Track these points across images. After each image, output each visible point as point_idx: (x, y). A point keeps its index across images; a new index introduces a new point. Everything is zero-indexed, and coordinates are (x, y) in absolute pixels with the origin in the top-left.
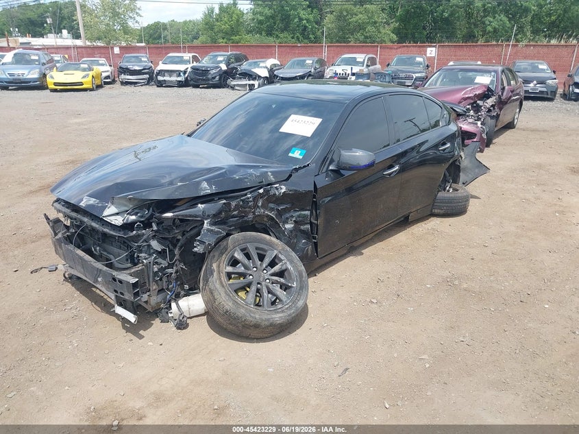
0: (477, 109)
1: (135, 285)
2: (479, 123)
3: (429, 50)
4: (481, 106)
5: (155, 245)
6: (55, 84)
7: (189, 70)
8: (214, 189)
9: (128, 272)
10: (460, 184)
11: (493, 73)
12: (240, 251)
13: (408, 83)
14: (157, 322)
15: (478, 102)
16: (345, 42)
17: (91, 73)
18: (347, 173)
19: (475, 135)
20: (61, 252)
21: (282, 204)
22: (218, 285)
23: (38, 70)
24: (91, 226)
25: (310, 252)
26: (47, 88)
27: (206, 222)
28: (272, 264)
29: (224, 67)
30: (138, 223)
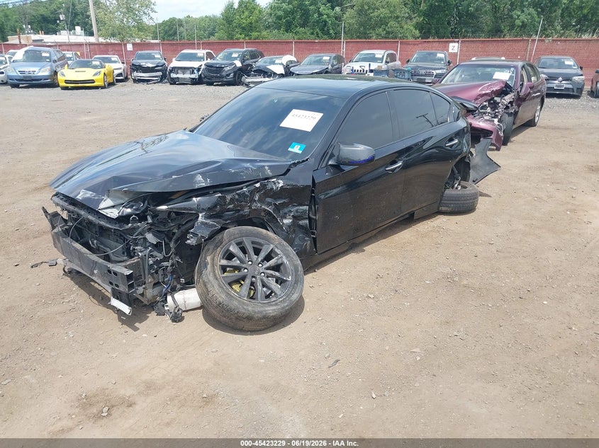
0: (494, 105)
1: (129, 277)
2: (496, 120)
3: (451, 45)
4: (499, 103)
5: (151, 238)
6: (67, 82)
7: (203, 67)
8: (208, 183)
9: (124, 264)
10: (470, 182)
11: (512, 69)
12: (235, 245)
13: (428, 79)
14: (153, 316)
15: (495, 98)
16: (365, 38)
17: (103, 71)
18: (347, 168)
19: (491, 132)
20: (59, 245)
21: (280, 198)
22: (211, 278)
23: (49, 67)
24: (88, 219)
25: (308, 247)
26: (58, 86)
27: (200, 215)
28: (268, 258)
29: (239, 64)
30: (134, 216)
